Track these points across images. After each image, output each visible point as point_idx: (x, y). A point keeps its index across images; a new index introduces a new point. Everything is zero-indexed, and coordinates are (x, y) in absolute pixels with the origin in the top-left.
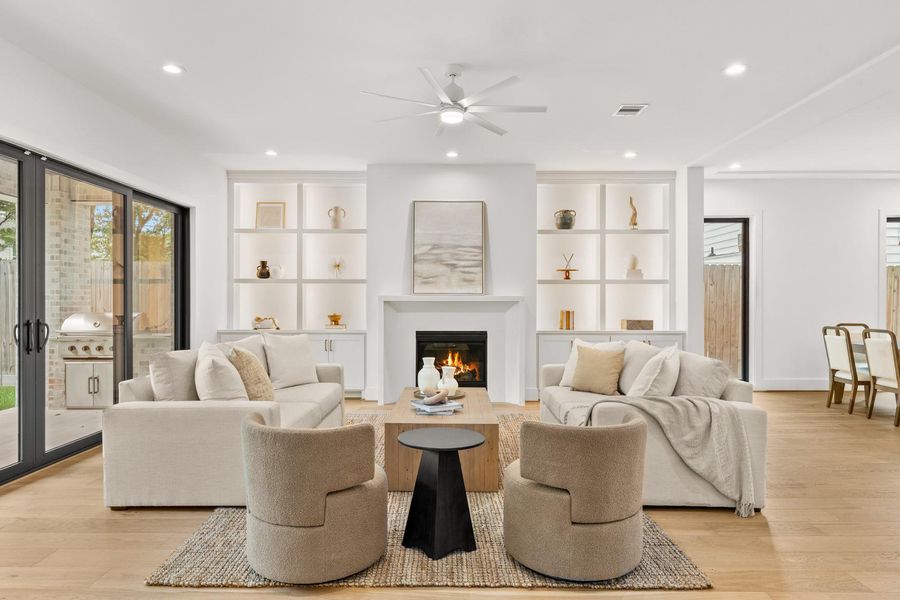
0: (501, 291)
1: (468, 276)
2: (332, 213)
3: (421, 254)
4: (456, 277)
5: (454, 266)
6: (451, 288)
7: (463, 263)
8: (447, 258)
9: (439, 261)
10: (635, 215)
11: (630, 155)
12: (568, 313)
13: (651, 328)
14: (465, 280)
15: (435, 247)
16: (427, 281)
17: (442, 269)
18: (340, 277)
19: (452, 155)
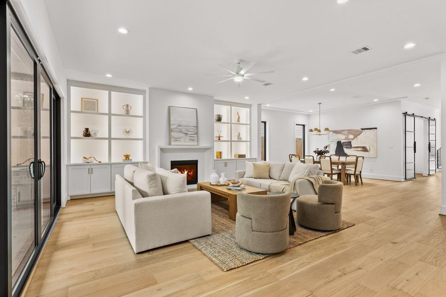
0: (203, 144)
1: (192, 138)
2: (125, 107)
3: (174, 128)
4: (188, 138)
5: (187, 134)
6: (185, 143)
7: (190, 133)
8: (184, 130)
9: (181, 132)
10: (239, 118)
11: (247, 98)
12: (220, 152)
13: (245, 157)
14: (191, 140)
15: (179, 126)
16: (176, 140)
17: (182, 135)
18: (129, 137)
19: (190, 89)
